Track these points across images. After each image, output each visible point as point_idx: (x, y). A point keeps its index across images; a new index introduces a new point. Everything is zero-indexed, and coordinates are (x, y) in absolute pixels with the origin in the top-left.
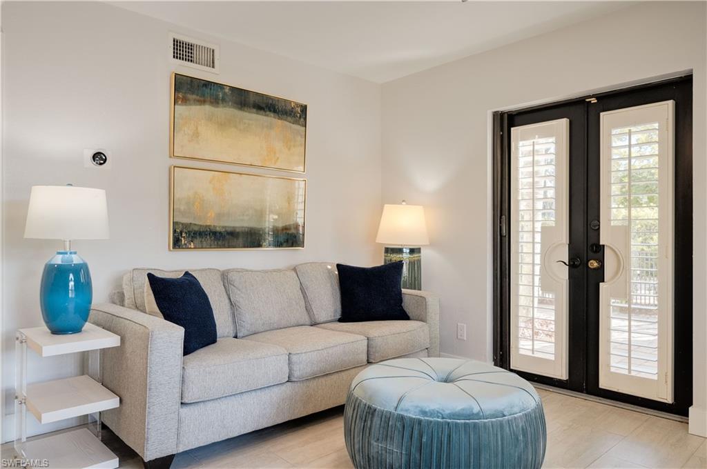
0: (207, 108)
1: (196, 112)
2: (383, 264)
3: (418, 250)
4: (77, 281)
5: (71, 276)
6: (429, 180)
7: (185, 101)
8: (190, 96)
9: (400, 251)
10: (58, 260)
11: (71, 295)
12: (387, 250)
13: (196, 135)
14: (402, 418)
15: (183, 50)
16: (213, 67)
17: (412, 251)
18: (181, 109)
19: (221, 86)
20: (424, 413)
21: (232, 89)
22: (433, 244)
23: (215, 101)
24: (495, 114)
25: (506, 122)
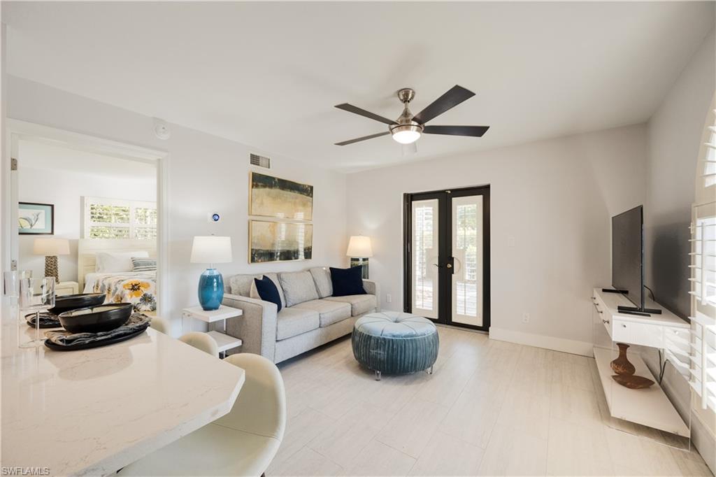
0: (267, 189)
1: (262, 192)
2: (350, 267)
3: (367, 259)
4: (218, 282)
5: (215, 280)
6: (372, 224)
7: (257, 186)
8: (260, 184)
9: (358, 260)
10: (207, 273)
11: (215, 289)
12: (353, 260)
13: (262, 203)
14: (384, 339)
15: (255, 160)
16: (269, 167)
17: (364, 260)
18: (255, 190)
19: (274, 178)
20: (394, 336)
21: (279, 180)
22: (375, 256)
23: (271, 186)
24: (405, 194)
25: (410, 199)
